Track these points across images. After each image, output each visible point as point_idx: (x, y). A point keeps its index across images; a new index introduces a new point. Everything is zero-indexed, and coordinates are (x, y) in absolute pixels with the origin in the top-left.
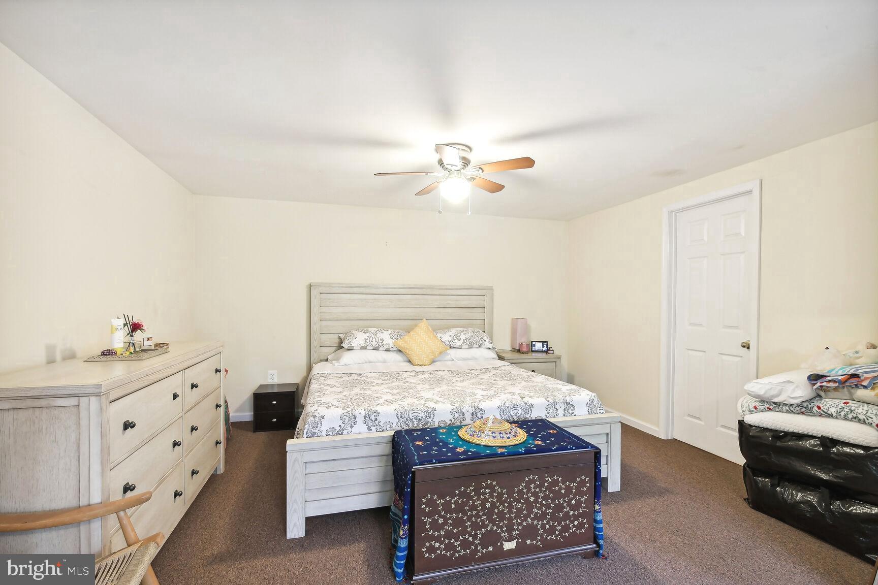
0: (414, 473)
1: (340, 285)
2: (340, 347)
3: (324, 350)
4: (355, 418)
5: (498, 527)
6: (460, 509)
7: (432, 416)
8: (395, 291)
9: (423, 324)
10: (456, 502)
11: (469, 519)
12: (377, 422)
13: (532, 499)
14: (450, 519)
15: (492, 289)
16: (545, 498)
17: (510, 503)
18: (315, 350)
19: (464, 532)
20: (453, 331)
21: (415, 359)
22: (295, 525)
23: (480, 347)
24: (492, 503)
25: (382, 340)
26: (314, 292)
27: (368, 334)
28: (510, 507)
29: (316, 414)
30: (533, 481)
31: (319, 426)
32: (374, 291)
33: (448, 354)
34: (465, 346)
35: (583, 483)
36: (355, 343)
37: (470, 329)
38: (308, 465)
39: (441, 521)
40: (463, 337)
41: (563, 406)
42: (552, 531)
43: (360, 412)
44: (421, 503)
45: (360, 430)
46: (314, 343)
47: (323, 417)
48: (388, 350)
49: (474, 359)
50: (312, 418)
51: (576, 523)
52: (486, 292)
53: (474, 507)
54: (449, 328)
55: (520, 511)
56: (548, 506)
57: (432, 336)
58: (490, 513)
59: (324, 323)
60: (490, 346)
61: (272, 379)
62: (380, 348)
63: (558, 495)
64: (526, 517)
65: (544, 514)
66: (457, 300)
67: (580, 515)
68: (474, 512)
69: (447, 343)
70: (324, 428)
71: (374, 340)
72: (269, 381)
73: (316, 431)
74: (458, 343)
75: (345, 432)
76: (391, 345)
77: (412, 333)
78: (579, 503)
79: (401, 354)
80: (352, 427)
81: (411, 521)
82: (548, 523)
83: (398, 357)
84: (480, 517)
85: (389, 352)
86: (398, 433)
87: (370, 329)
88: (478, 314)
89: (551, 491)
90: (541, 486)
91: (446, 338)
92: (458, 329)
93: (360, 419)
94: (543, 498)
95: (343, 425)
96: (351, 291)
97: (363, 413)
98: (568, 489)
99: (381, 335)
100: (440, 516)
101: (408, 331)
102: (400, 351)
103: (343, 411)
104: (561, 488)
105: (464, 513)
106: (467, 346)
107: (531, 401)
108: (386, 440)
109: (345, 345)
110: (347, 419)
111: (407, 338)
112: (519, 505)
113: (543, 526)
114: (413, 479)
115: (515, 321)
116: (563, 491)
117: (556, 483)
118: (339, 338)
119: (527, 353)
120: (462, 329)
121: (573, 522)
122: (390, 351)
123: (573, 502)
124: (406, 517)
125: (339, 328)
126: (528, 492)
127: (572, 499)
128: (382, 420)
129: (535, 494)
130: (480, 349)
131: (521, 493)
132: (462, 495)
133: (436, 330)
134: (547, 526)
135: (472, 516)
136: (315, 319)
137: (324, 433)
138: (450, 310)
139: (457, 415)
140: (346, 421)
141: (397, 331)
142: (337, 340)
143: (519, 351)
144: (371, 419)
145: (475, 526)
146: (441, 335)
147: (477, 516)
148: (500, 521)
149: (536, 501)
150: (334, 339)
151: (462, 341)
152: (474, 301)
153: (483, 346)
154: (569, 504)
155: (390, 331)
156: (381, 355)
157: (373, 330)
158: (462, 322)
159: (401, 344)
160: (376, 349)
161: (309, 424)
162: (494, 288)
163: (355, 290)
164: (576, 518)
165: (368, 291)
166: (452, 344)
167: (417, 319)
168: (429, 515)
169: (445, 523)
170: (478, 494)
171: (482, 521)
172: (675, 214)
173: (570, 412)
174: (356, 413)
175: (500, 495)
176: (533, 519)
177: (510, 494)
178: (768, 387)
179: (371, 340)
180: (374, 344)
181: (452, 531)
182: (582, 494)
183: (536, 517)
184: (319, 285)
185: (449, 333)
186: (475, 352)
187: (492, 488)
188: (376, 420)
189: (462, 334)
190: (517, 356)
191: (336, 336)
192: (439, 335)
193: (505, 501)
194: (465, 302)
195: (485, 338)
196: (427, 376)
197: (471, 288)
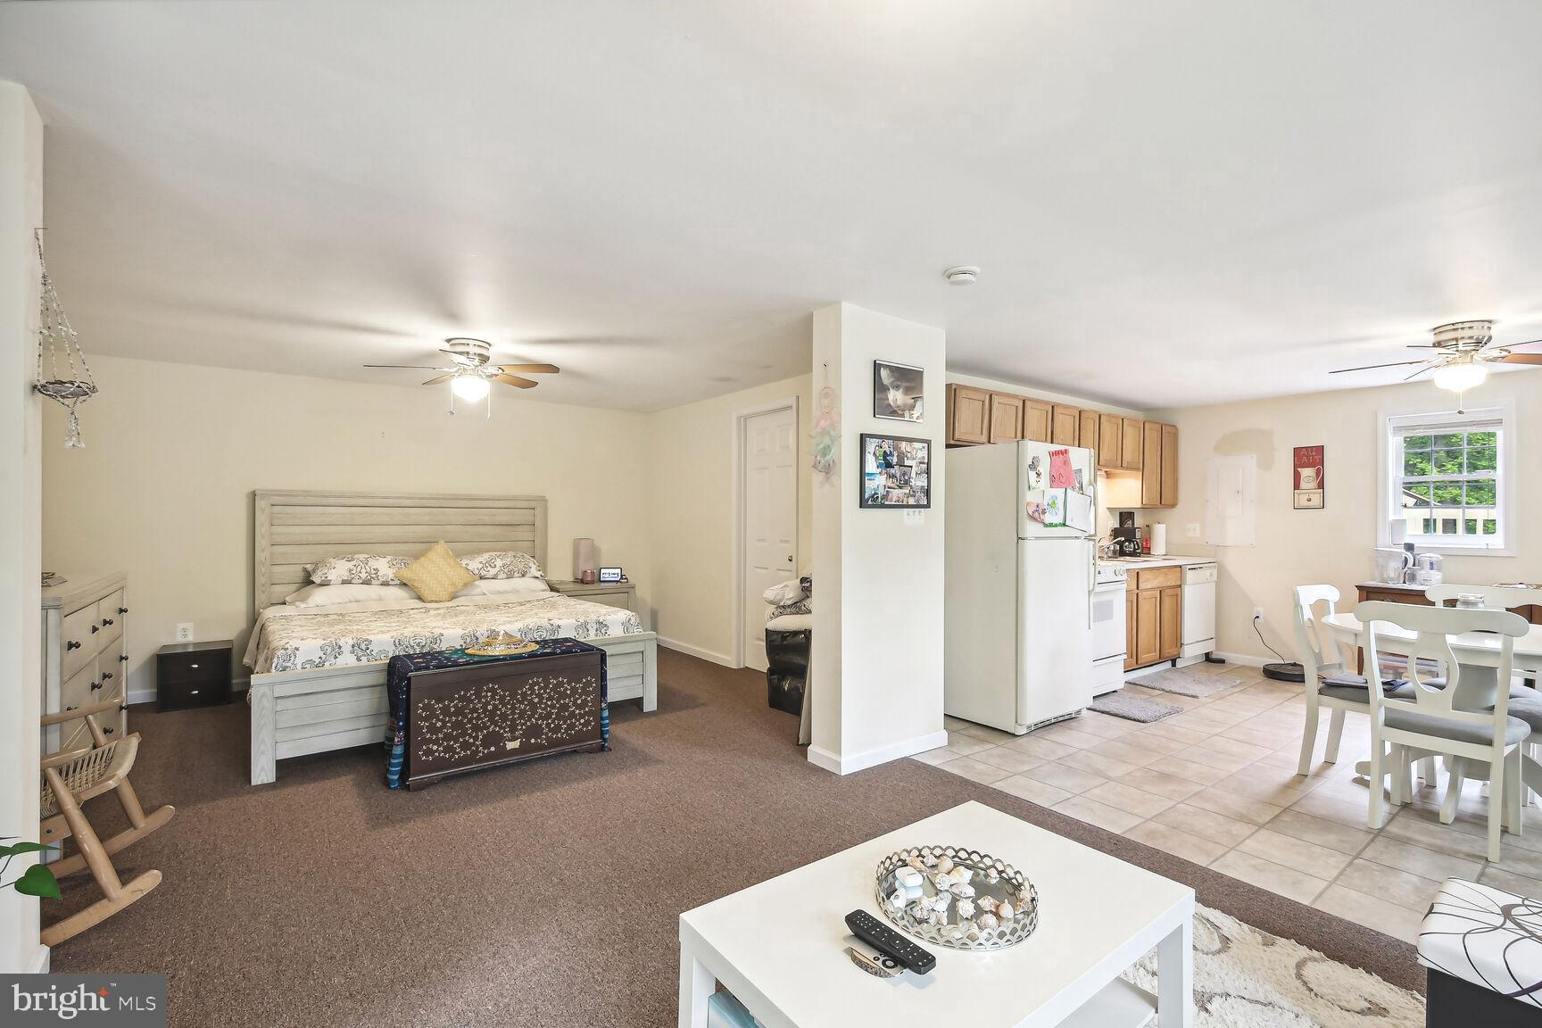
0: (409, 679)
1: (307, 493)
2: (307, 581)
3: (278, 589)
4: (340, 647)
5: (501, 728)
6: (459, 712)
7: (439, 641)
8: (397, 502)
9: (440, 548)
10: (455, 706)
11: (470, 721)
12: (368, 651)
13: (536, 700)
14: (448, 722)
15: (546, 501)
16: (550, 698)
17: (513, 705)
18: (263, 589)
19: (464, 734)
20: (486, 556)
21: (426, 594)
22: (263, 769)
23: (523, 576)
24: (495, 706)
25: (377, 570)
26: (260, 504)
27: (354, 563)
28: (513, 708)
29: (287, 646)
30: (538, 683)
31: (292, 658)
32: (362, 501)
33: (478, 587)
34: (502, 575)
35: (589, 684)
36: (333, 575)
37: (510, 554)
38: (279, 701)
39: (439, 724)
40: (499, 563)
41: (595, 626)
42: (558, 729)
43: (346, 642)
44: (418, 708)
45: (347, 660)
46: (260, 580)
47: (297, 649)
48: (385, 584)
49: (516, 591)
50: (283, 651)
51: (582, 721)
52: (538, 505)
53: (475, 710)
54: (479, 552)
55: (522, 713)
56: (553, 706)
57: (452, 562)
58: (492, 714)
59: (278, 549)
60: (538, 574)
61: (185, 636)
62: (374, 582)
63: (563, 695)
64: (530, 717)
65: (549, 715)
66: (494, 515)
67: (586, 713)
68: (475, 715)
69: (476, 572)
70: (299, 661)
71: (363, 571)
72: (180, 639)
73: (289, 664)
74: (493, 572)
75: (327, 664)
76: (391, 576)
77: (423, 559)
78: (585, 703)
79: (404, 588)
80: (336, 657)
81: (407, 728)
82: (553, 722)
83: (400, 593)
84: (482, 719)
85: (386, 588)
86: (394, 659)
87: (356, 556)
88: (524, 533)
89: (556, 693)
90: (546, 687)
91: (474, 564)
92: (494, 554)
93: (347, 649)
94: (548, 699)
95: (324, 657)
96: (325, 501)
97: (351, 642)
98: (574, 690)
99: (373, 564)
100: (439, 720)
101: (417, 557)
102: (405, 584)
103: (324, 642)
104: (567, 689)
105: (465, 716)
106: (505, 576)
107: (559, 622)
108: (380, 668)
109: (316, 579)
110: (330, 649)
111: (415, 566)
112: (523, 707)
113: (548, 725)
114: (409, 685)
115: (577, 543)
116: (568, 692)
117: (560, 684)
118: (305, 570)
119: (592, 582)
120: (498, 553)
121: (579, 720)
122: (389, 585)
123: (579, 701)
124: (401, 724)
125: (305, 556)
126: (531, 694)
127: (578, 699)
128: (375, 648)
129: (539, 696)
130: (523, 578)
131: (524, 695)
132: (461, 699)
133: (459, 555)
134: (552, 725)
135: (472, 718)
136: (261, 543)
137: (299, 666)
138: (482, 529)
139: (469, 640)
140: (328, 652)
141: (401, 558)
142: (301, 574)
143: (582, 582)
144: (360, 648)
145: (476, 728)
146: (468, 562)
147: (478, 718)
148: (502, 722)
149: (540, 702)
150: (296, 572)
151: (498, 569)
152: (518, 516)
153: (528, 575)
154: (575, 703)
155: (389, 558)
156: (374, 591)
157: (362, 557)
158: (500, 545)
159: (407, 574)
160: (367, 582)
161: (278, 658)
162: (547, 498)
163: (331, 501)
164: (582, 716)
165: (352, 502)
166: (483, 573)
167: (430, 542)
168: (426, 719)
169: (444, 726)
170: (478, 696)
171: (483, 723)
172: (745, 420)
173: (603, 631)
174: (341, 643)
175: (502, 698)
176: (536, 719)
177: (513, 695)
178: (775, 592)
179: (359, 570)
180: (364, 575)
181: (451, 734)
182: (588, 694)
183: (541, 717)
184: (268, 494)
185: (480, 559)
186: (518, 582)
187: (494, 691)
188: (368, 649)
189: (498, 560)
190: (579, 586)
191: (299, 568)
192: (464, 562)
193: (508, 703)
194: (505, 517)
195: (531, 564)
196: (442, 611)
197: (515, 499)
